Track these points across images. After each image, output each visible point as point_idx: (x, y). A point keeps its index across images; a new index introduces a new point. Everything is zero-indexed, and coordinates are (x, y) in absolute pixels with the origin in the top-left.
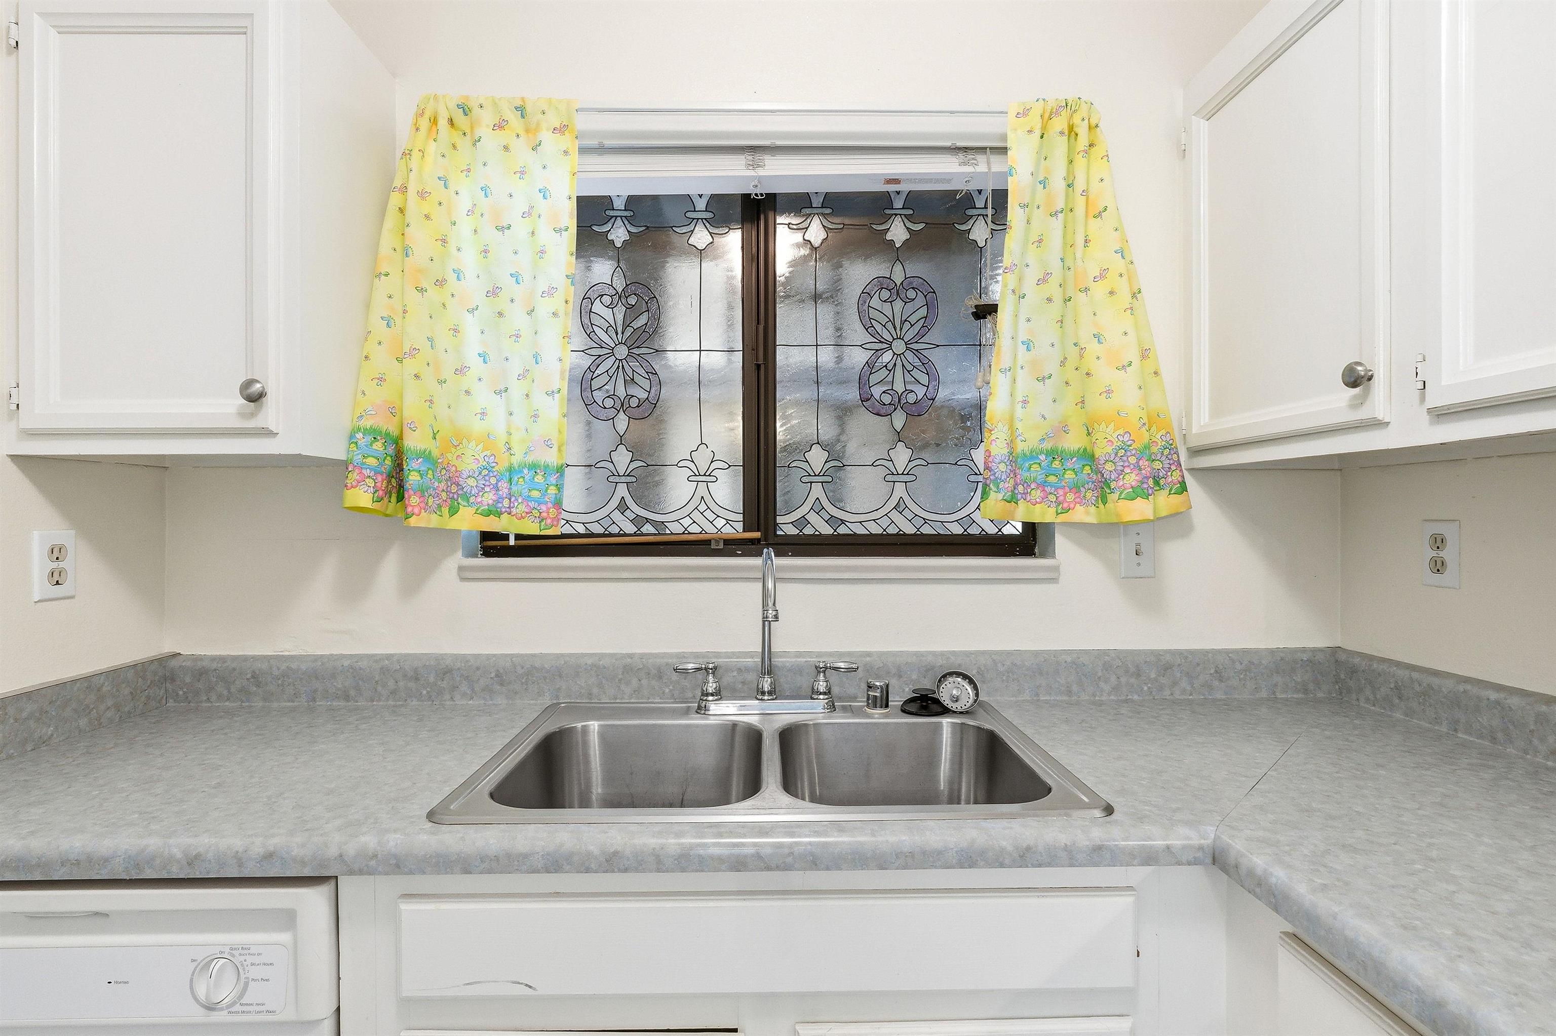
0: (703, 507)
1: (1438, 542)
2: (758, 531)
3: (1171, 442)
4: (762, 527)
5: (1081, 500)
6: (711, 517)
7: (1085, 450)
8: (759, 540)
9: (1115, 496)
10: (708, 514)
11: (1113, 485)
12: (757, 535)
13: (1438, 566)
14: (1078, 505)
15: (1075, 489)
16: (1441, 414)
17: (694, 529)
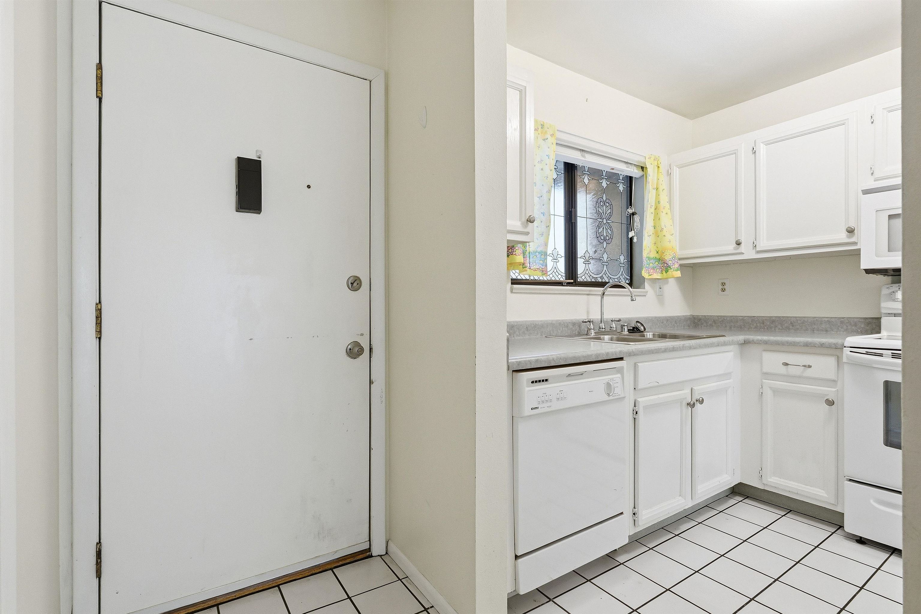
0: (555, 271)
1: (723, 284)
2: (572, 280)
3: (675, 256)
4: (574, 279)
5: (656, 272)
6: (557, 274)
7: (656, 257)
8: (573, 283)
9: (672, 270)
10: (557, 273)
11: (671, 267)
12: (572, 281)
13: (723, 290)
14: (654, 274)
15: (653, 268)
16: (758, 252)
17: (553, 279)
